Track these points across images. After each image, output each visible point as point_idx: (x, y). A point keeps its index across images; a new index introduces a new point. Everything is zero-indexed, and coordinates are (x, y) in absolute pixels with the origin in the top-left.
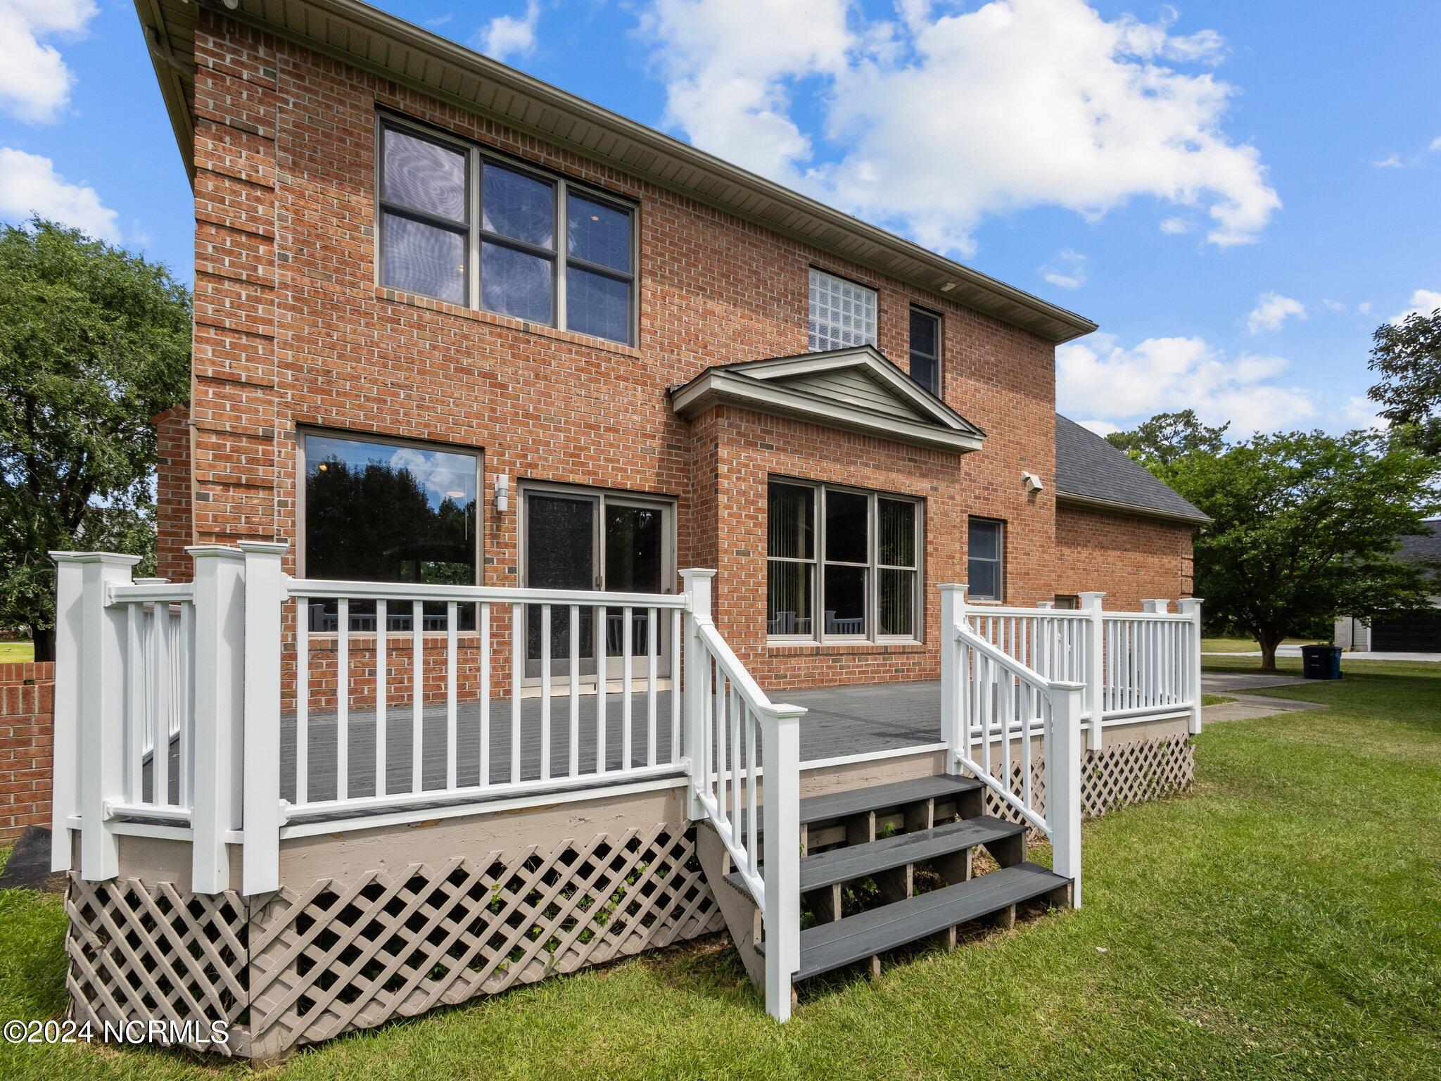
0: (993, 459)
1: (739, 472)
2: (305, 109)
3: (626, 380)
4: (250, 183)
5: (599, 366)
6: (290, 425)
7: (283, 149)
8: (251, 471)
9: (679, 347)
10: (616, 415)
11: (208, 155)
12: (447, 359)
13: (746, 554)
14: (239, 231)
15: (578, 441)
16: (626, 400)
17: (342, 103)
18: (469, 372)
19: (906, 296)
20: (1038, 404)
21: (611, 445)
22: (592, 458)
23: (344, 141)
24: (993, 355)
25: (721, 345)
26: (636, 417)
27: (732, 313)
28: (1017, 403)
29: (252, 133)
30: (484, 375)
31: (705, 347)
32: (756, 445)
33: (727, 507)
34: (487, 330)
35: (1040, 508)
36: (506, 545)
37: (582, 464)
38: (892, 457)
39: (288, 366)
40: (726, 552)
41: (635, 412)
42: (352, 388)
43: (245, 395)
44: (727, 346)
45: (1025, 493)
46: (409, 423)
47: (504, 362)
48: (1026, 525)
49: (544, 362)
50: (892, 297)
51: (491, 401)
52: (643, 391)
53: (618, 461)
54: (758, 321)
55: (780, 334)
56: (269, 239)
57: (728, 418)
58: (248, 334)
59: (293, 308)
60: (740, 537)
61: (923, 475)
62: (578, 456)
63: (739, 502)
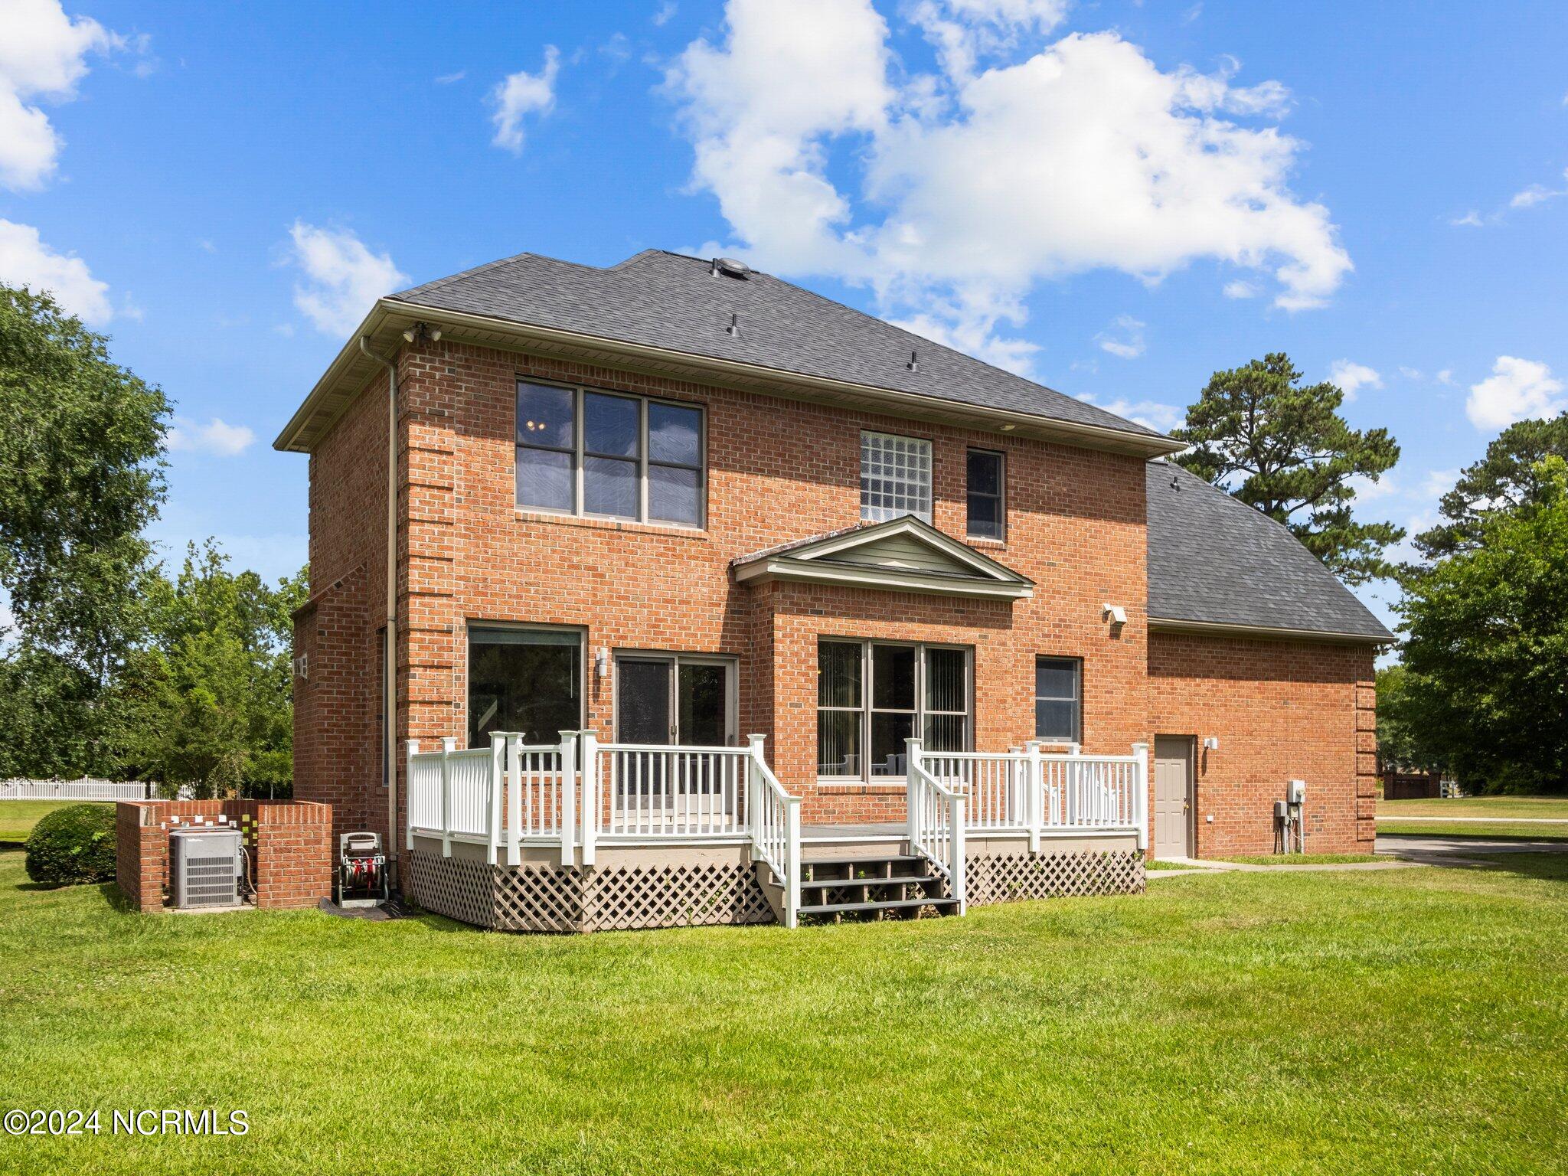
0: (1066, 593)
1: (792, 636)
2: (472, 390)
3: (696, 558)
4: (440, 452)
5: (674, 549)
6: (462, 621)
7: (460, 422)
8: (440, 656)
9: (741, 524)
10: (688, 589)
11: (417, 437)
12: (563, 559)
13: (798, 706)
14: (433, 487)
15: (658, 613)
16: (696, 576)
17: (494, 379)
18: (577, 567)
19: (964, 441)
20: (1124, 530)
21: (684, 616)
22: (669, 627)
23: (496, 407)
24: (1065, 485)
25: (777, 517)
26: (704, 590)
27: (788, 487)
28: (1096, 531)
29: (441, 415)
30: (588, 568)
31: (764, 521)
32: (807, 611)
33: (781, 667)
34: (591, 531)
35: (1126, 641)
36: (604, 703)
37: (662, 633)
38: (937, 610)
39: (461, 578)
40: (781, 705)
41: (703, 585)
42: (500, 589)
43: (437, 601)
44: (783, 517)
45: (1107, 627)
46: (537, 612)
47: (603, 556)
48: (1107, 661)
49: (632, 552)
50: (946, 444)
51: (594, 589)
52: (711, 566)
53: (690, 628)
54: (811, 490)
55: (833, 499)
56: (450, 489)
57: (783, 591)
58: (438, 559)
59: (465, 536)
60: (793, 691)
61: (971, 625)
62: (658, 626)
63: (792, 662)
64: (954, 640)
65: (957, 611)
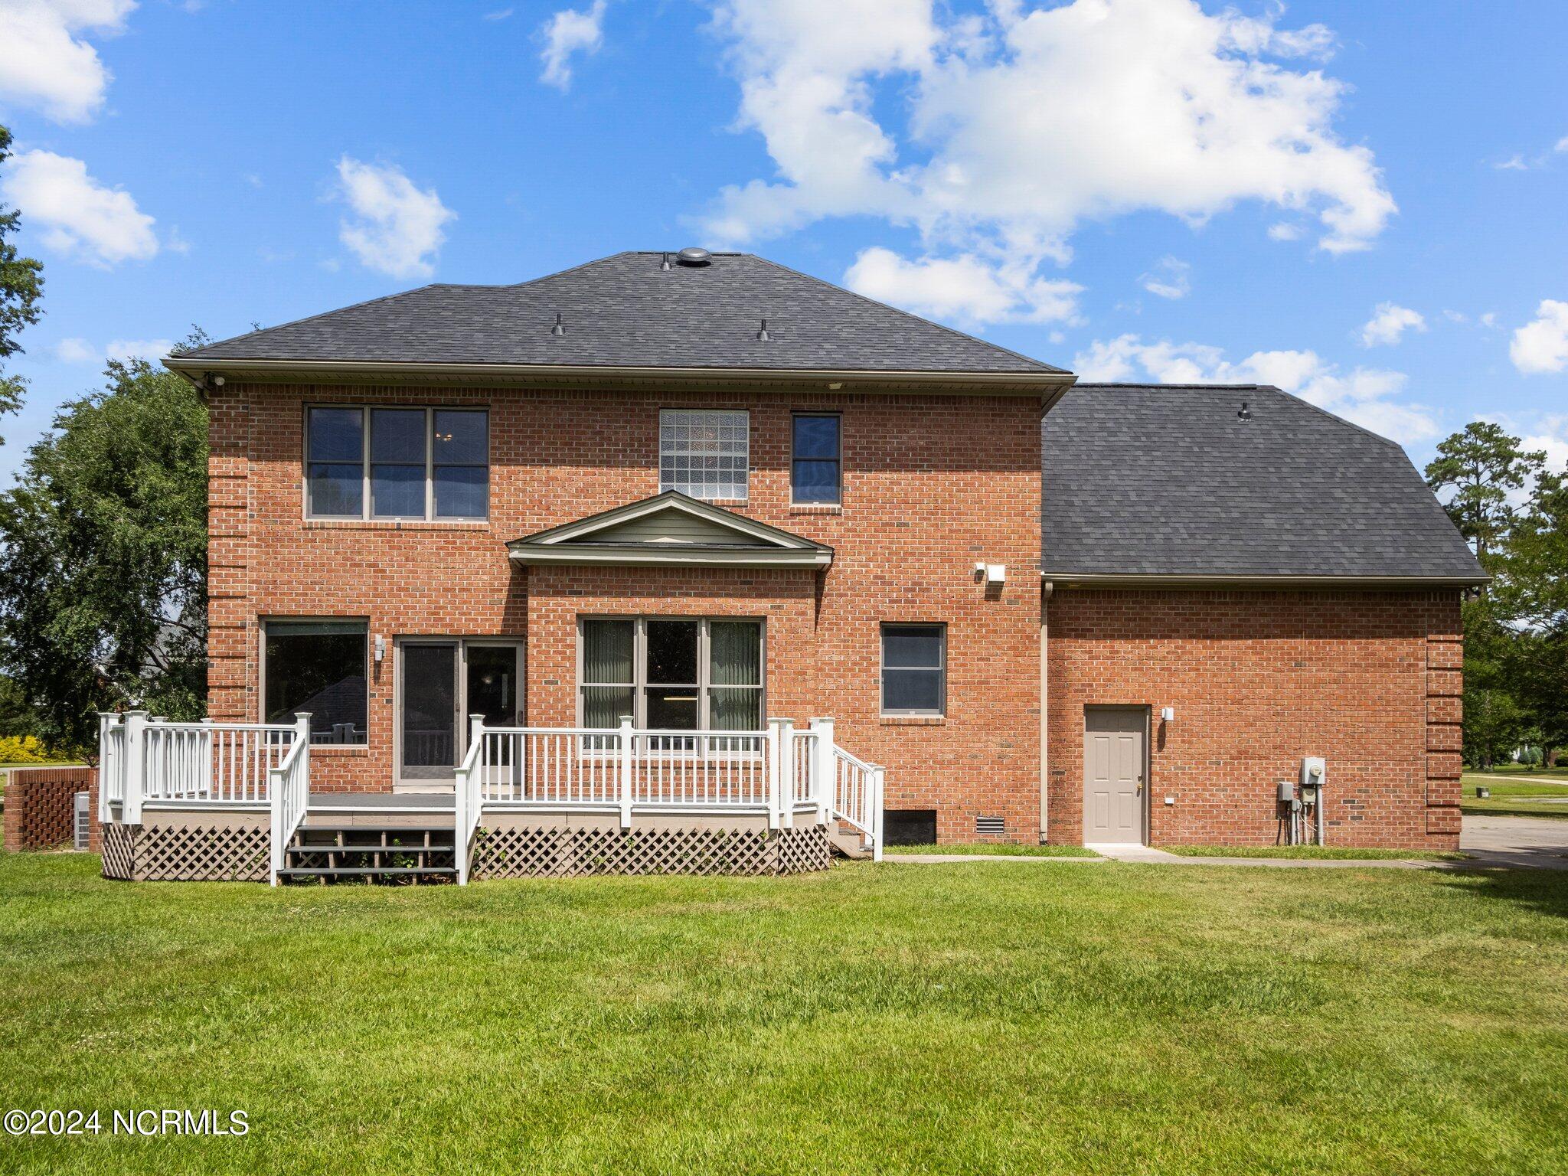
0: (921, 554)
1: (548, 617)
2: (264, 421)
3: (478, 549)
4: (235, 477)
5: (454, 542)
6: (254, 618)
7: (252, 450)
8: (234, 648)
9: (523, 514)
10: (469, 578)
11: (215, 467)
12: (346, 559)
13: (554, 683)
14: (230, 507)
15: (437, 602)
16: (477, 565)
17: (283, 410)
18: (359, 565)
19: (786, 406)
20: (1008, 479)
21: (465, 602)
22: (449, 614)
23: (284, 433)
24: (921, 438)
25: (563, 504)
26: (485, 577)
27: (575, 474)
28: (965, 484)
29: (236, 446)
30: (369, 566)
31: (548, 508)
32: (565, 592)
33: (535, 646)
34: (372, 533)
35: (1010, 603)
36: (384, 684)
37: (441, 619)
38: (717, 583)
39: (253, 582)
40: (535, 682)
41: (484, 573)
42: (289, 589)
43: (231, 603)
44: (570, 503)
45: (981, 589)
46: (321, 607)
47: (383, 553)
48: (981, 625)
49: (412, 548)
50: (765, 412)
51: (375, 583)
52: (492, 555)
53: (470, 614)
54: (601, 474)
55: (625, 480)
56: (244, 507)
57: (538, 575)
58: (234, 567)
59: (257, 546)
60: (548, 669)
61: (760, 596)
62: (438, 614)
63: (547, 641)
64: (740, 612)
65: (743, 583)
